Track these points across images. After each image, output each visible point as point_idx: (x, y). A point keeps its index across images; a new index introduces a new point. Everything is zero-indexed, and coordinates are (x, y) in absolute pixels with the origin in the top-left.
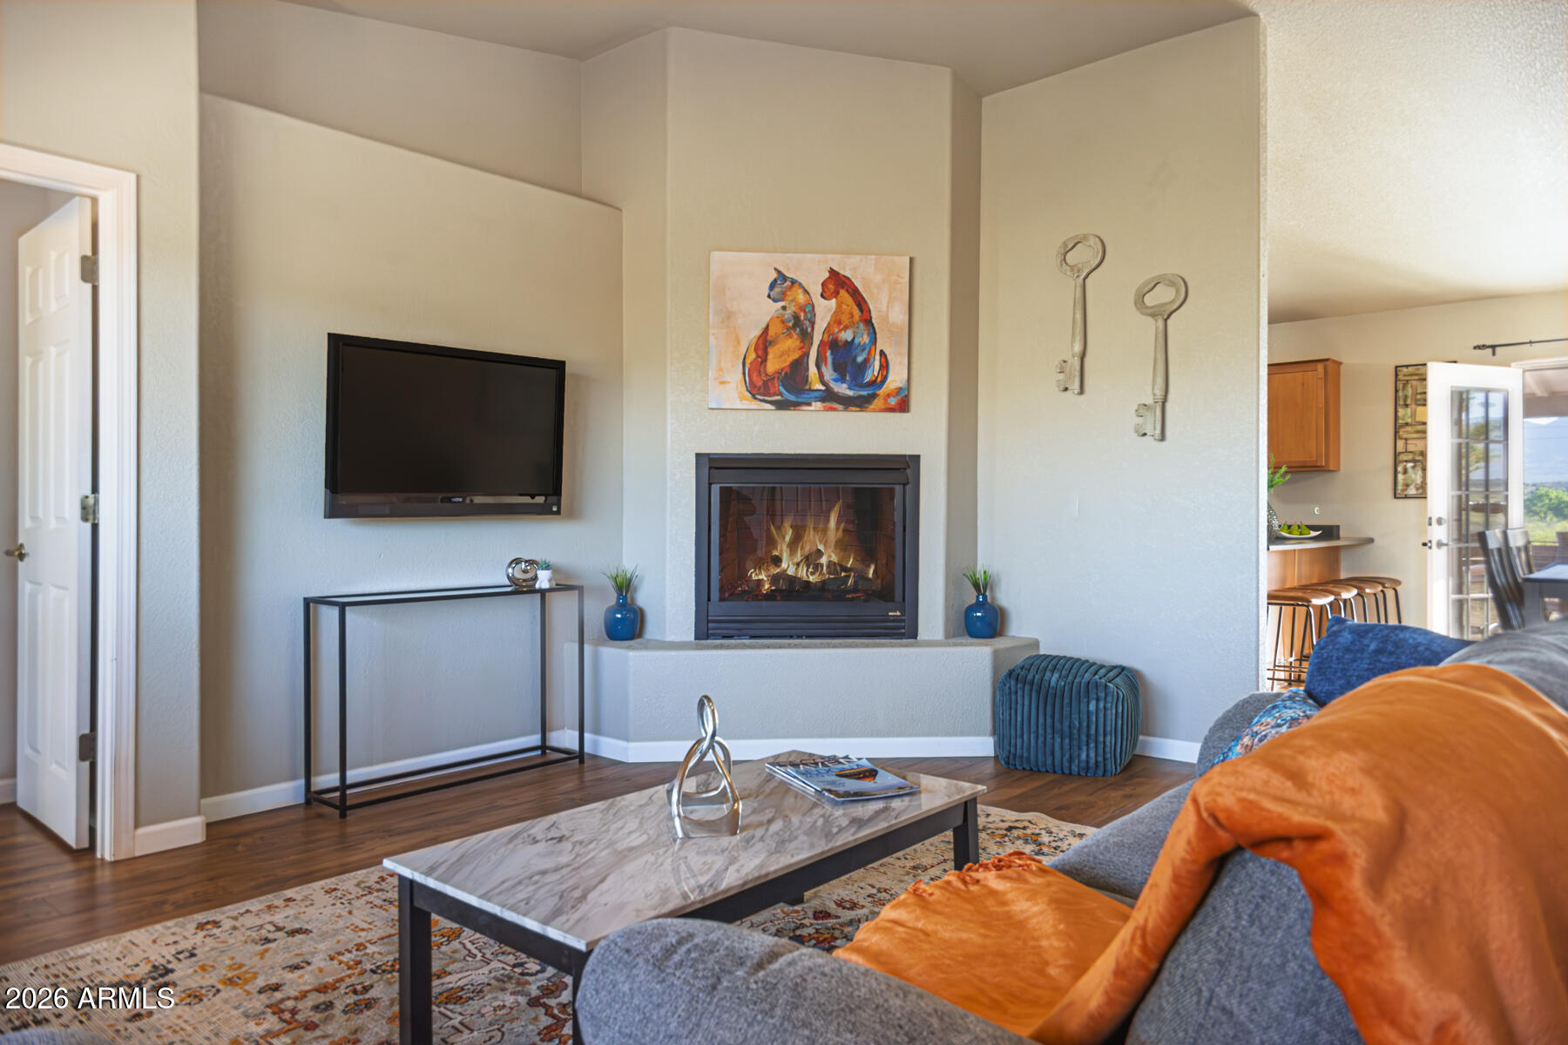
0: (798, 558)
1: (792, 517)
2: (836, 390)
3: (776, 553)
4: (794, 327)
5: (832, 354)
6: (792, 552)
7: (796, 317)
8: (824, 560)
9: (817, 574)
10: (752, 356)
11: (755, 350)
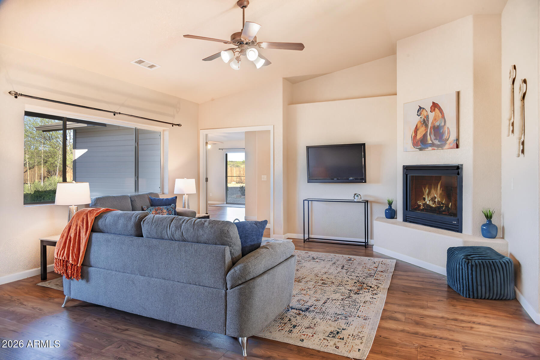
0: (430, 199)
1: (428, 185)
2: (435, 143)
3: (424, 197)
4: (424, 123)
5: (434, 131)
6: (428, 197)
7: (424, 120)
8: (436, 200)
9: (435, 204)
10: (414, 134)
11: (414, 133)
